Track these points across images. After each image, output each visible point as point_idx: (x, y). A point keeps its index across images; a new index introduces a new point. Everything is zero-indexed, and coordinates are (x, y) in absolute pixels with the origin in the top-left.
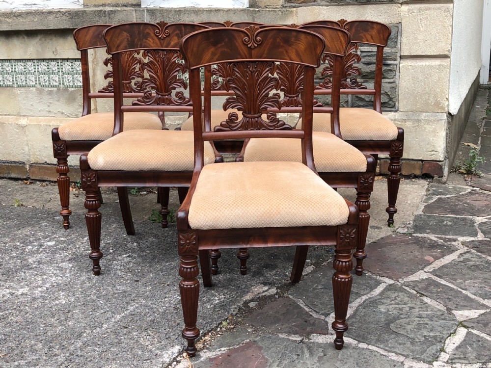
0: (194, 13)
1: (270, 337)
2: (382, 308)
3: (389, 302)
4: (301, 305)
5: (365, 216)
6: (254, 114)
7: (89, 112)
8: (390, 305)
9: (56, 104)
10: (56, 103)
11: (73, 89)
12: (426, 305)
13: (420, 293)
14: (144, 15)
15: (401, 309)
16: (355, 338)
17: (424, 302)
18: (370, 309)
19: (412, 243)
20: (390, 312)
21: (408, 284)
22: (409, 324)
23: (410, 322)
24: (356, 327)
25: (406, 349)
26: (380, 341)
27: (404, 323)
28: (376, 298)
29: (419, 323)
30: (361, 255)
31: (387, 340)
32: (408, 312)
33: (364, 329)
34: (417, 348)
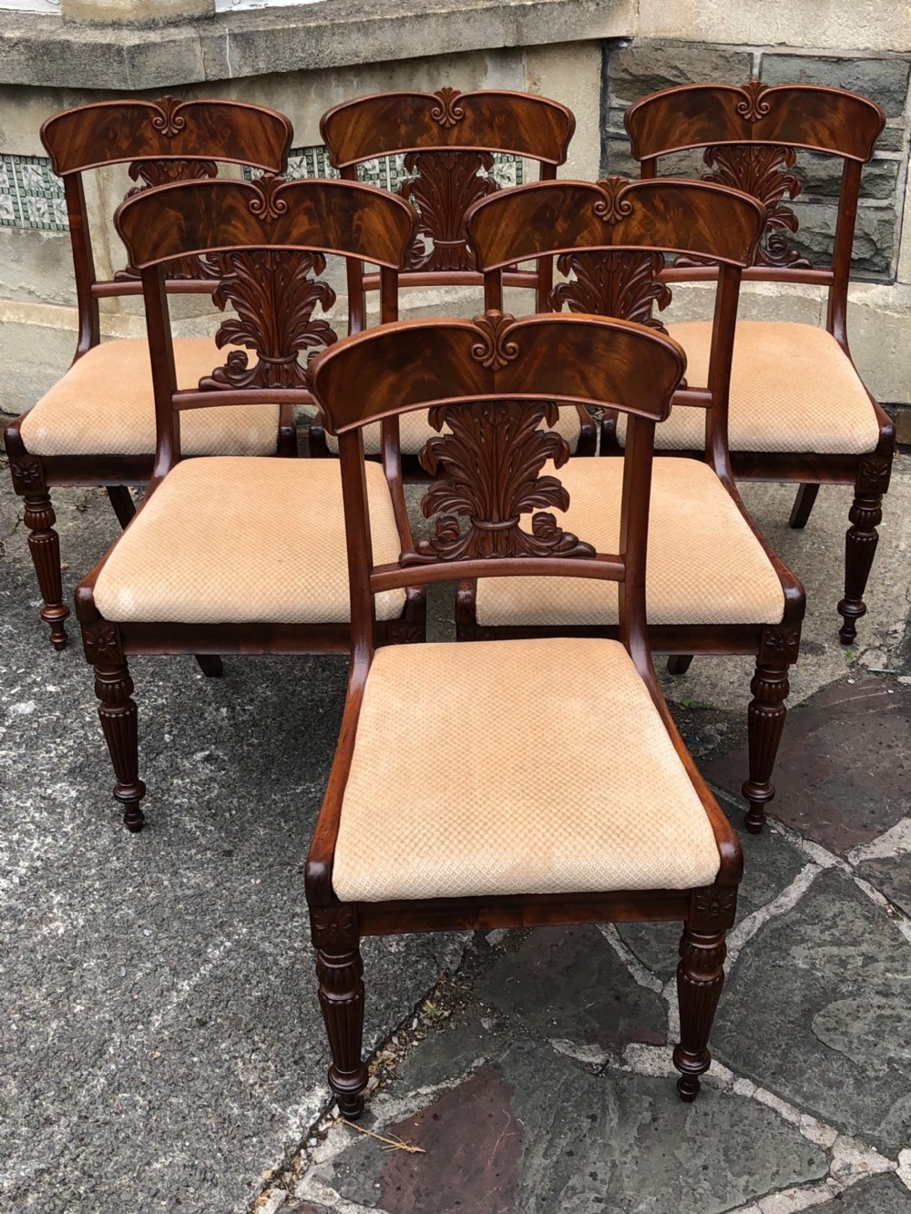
0: (359, 30)
1: (531, 1053)
2: (800, 957)
3: (818, 934)
4: (612, 941)
5: (774, 714)
6: (500, 521)
7: (95, 341)
8: (820, 945)
9: (11, 269)
10: (13, 265)
11: (52, 235)
12: (904, 948)
13: (894, 905)
14: (223, 49)
15: (843, 963)
16: (727, 1060)
17: (901, 940)
18: (770, 957)
19: (892, 712)
20: (817, 970)
21: (868, 872)
22: (858, 1017)
23: (861, 1009)
24: (732, 1022)
25: (841, 1103)
26: (785, 1071)
27: (846, 1012)
28: (787, 920)
29: (881, 1016)
30: (760, 794)
31: (800, 1071)
32: (859, 975)
33: (752, 1031)
34: (868, 1100)
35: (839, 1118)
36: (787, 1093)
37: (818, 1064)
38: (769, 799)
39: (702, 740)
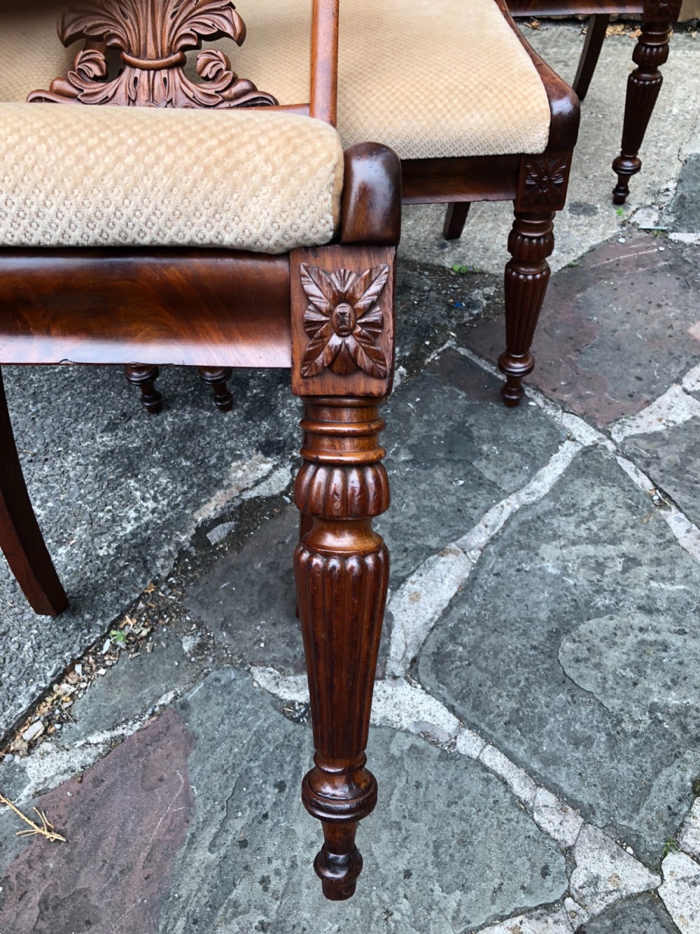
2: (550, 558)
3: (572, 528)
8: (574, 544)
12: (673, 547)
13: (661, 491)
15: (600, 567)
16: (451, 701)
17: (668, 536)
18: (515, 557)
19: (663, 269)
20: (569, 576)
21: (632, 450)
22: (615, 643)
23: (619, 633)
24: (464, 646)
25: (589, 771)
26: (522, 720)
27: (601, 635)
28: (539, 510)
29: (643, 642)
30: (518, 367)
31: (540, 719)
32: (618, 583)
33: (486, 658)
34: (624, 768)
35: (585, 797)
36: (521, 753)
37: (563, 710)
38: (528, 372)
39: (468, 306)
